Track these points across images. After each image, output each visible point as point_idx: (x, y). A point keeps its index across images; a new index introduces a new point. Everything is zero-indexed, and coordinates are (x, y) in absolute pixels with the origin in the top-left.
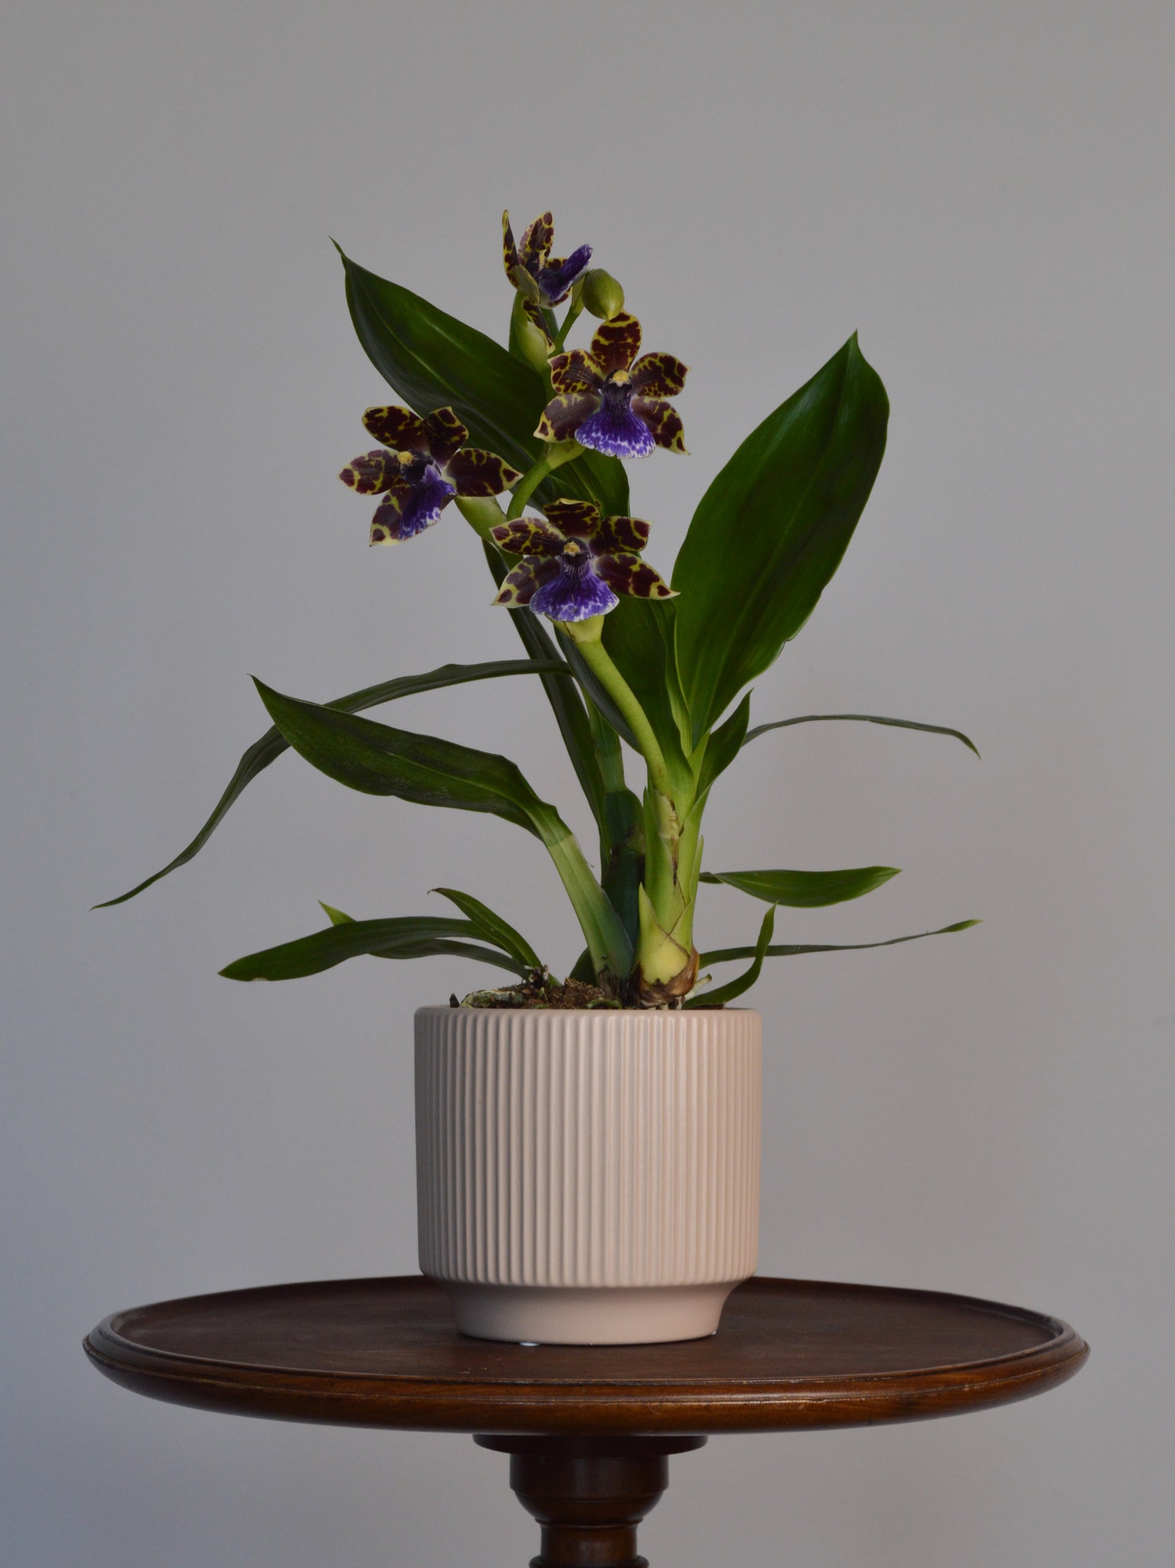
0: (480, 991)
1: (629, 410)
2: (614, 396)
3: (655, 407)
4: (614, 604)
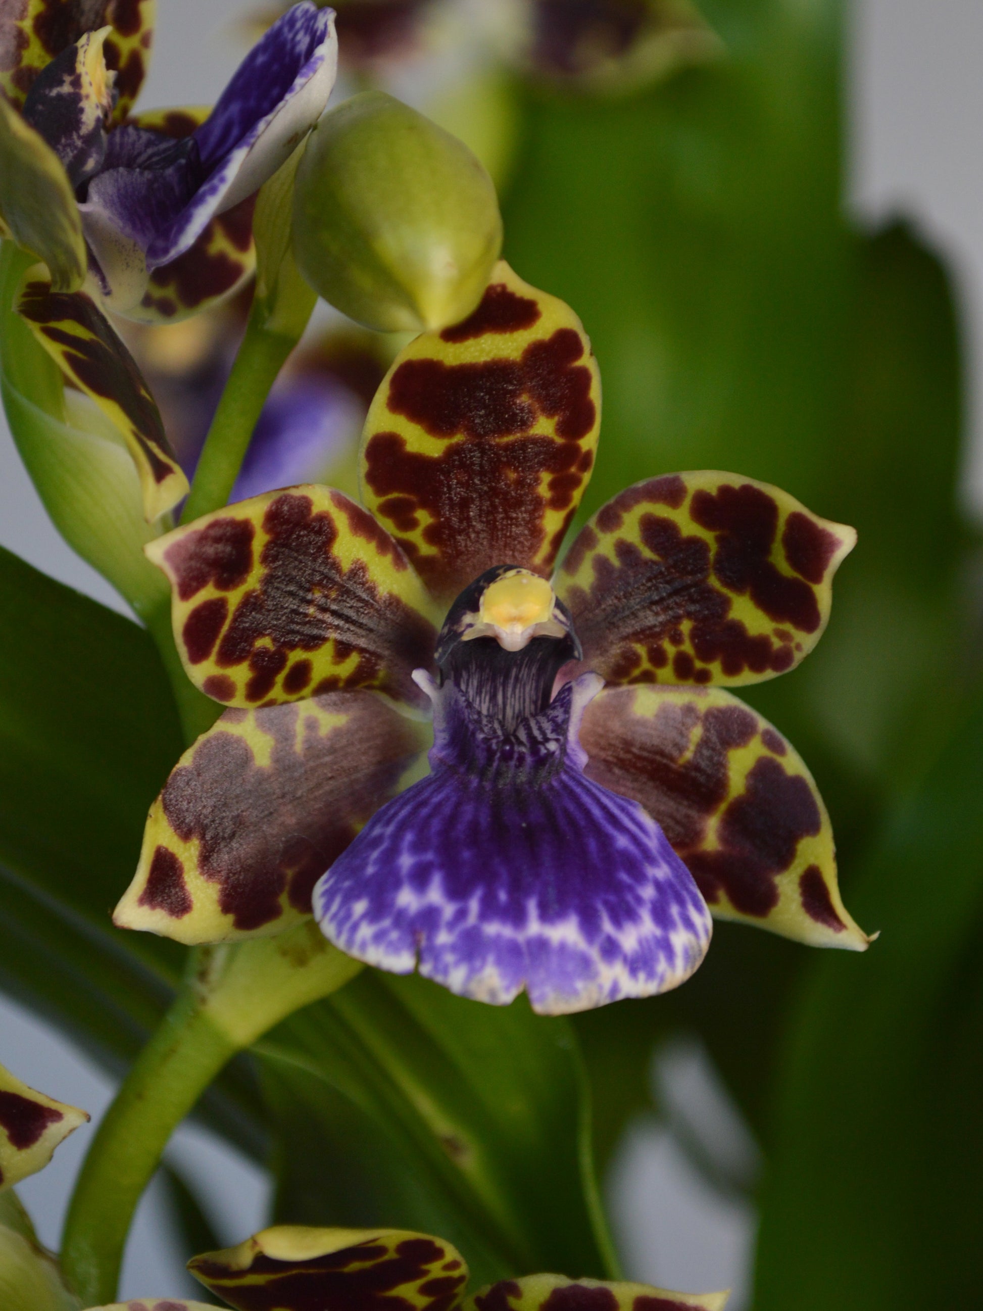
1: (571, 761)
2: (493, 698)
3: (682, 734)
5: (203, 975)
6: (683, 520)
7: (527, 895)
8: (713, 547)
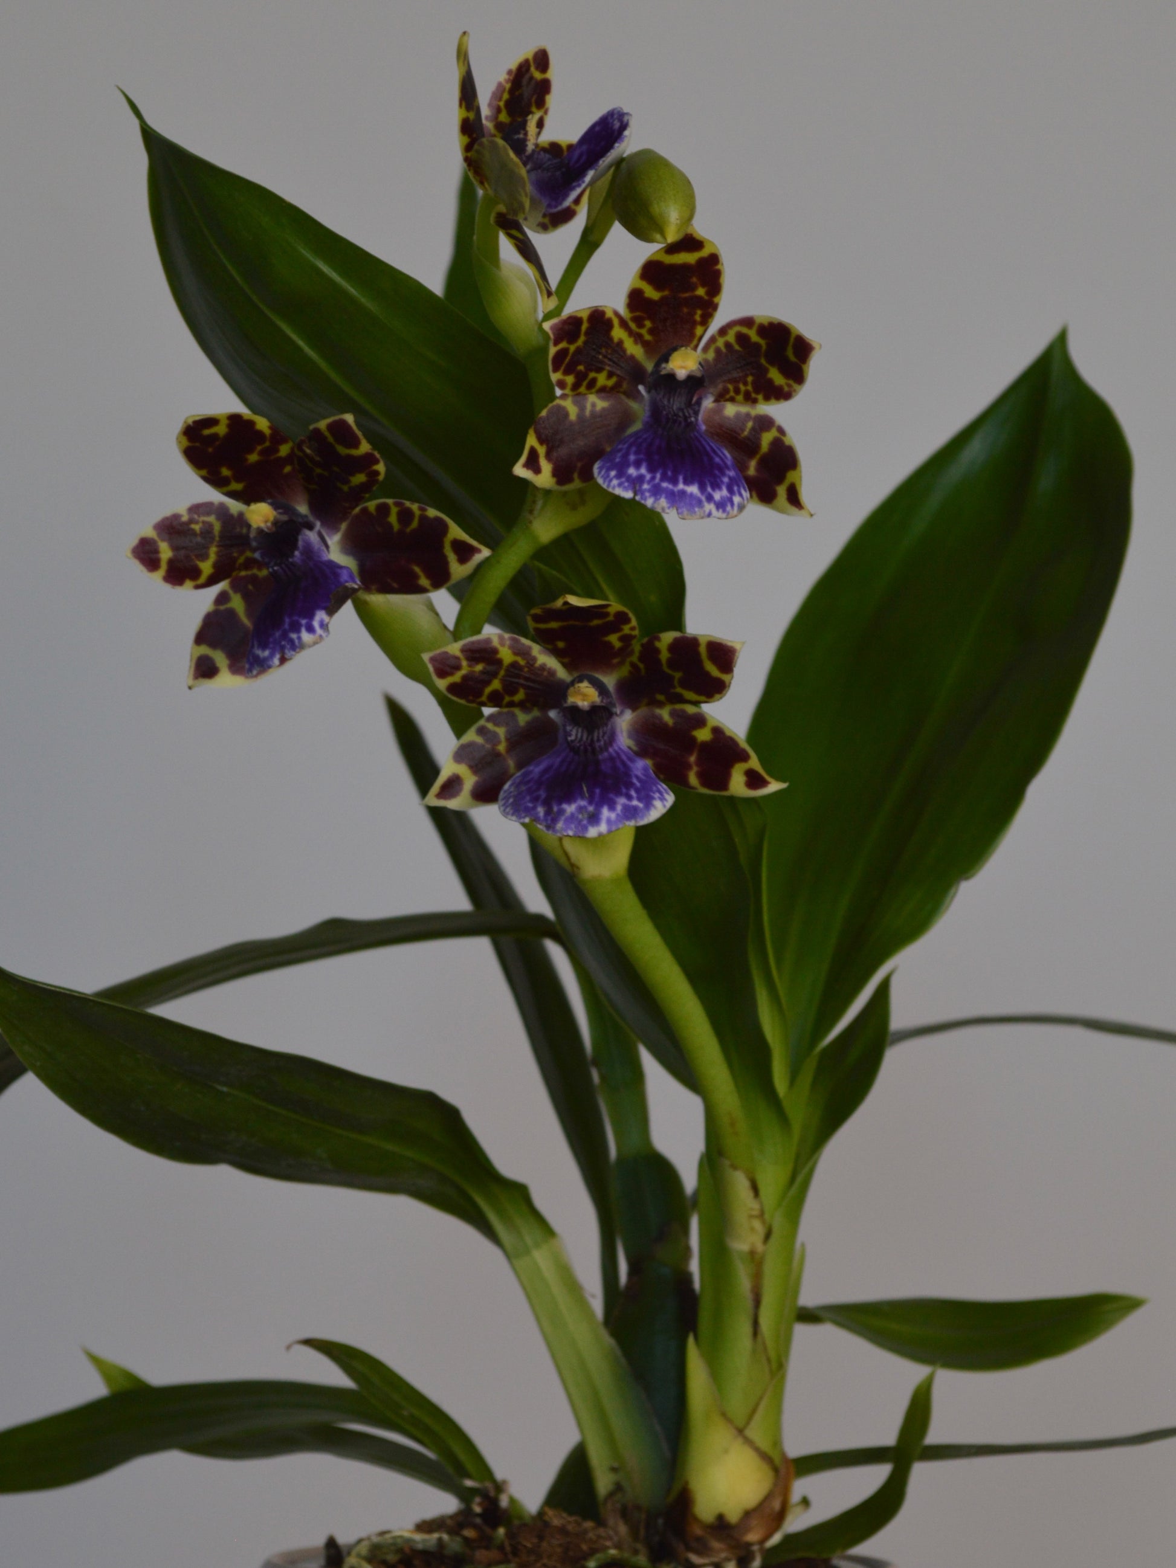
0: (382, 1533)
1: (699, 428)
2: (669, 401)
3: (744, 425)
4: (665, 803)
6: (753, 335)
7: (679, 474)
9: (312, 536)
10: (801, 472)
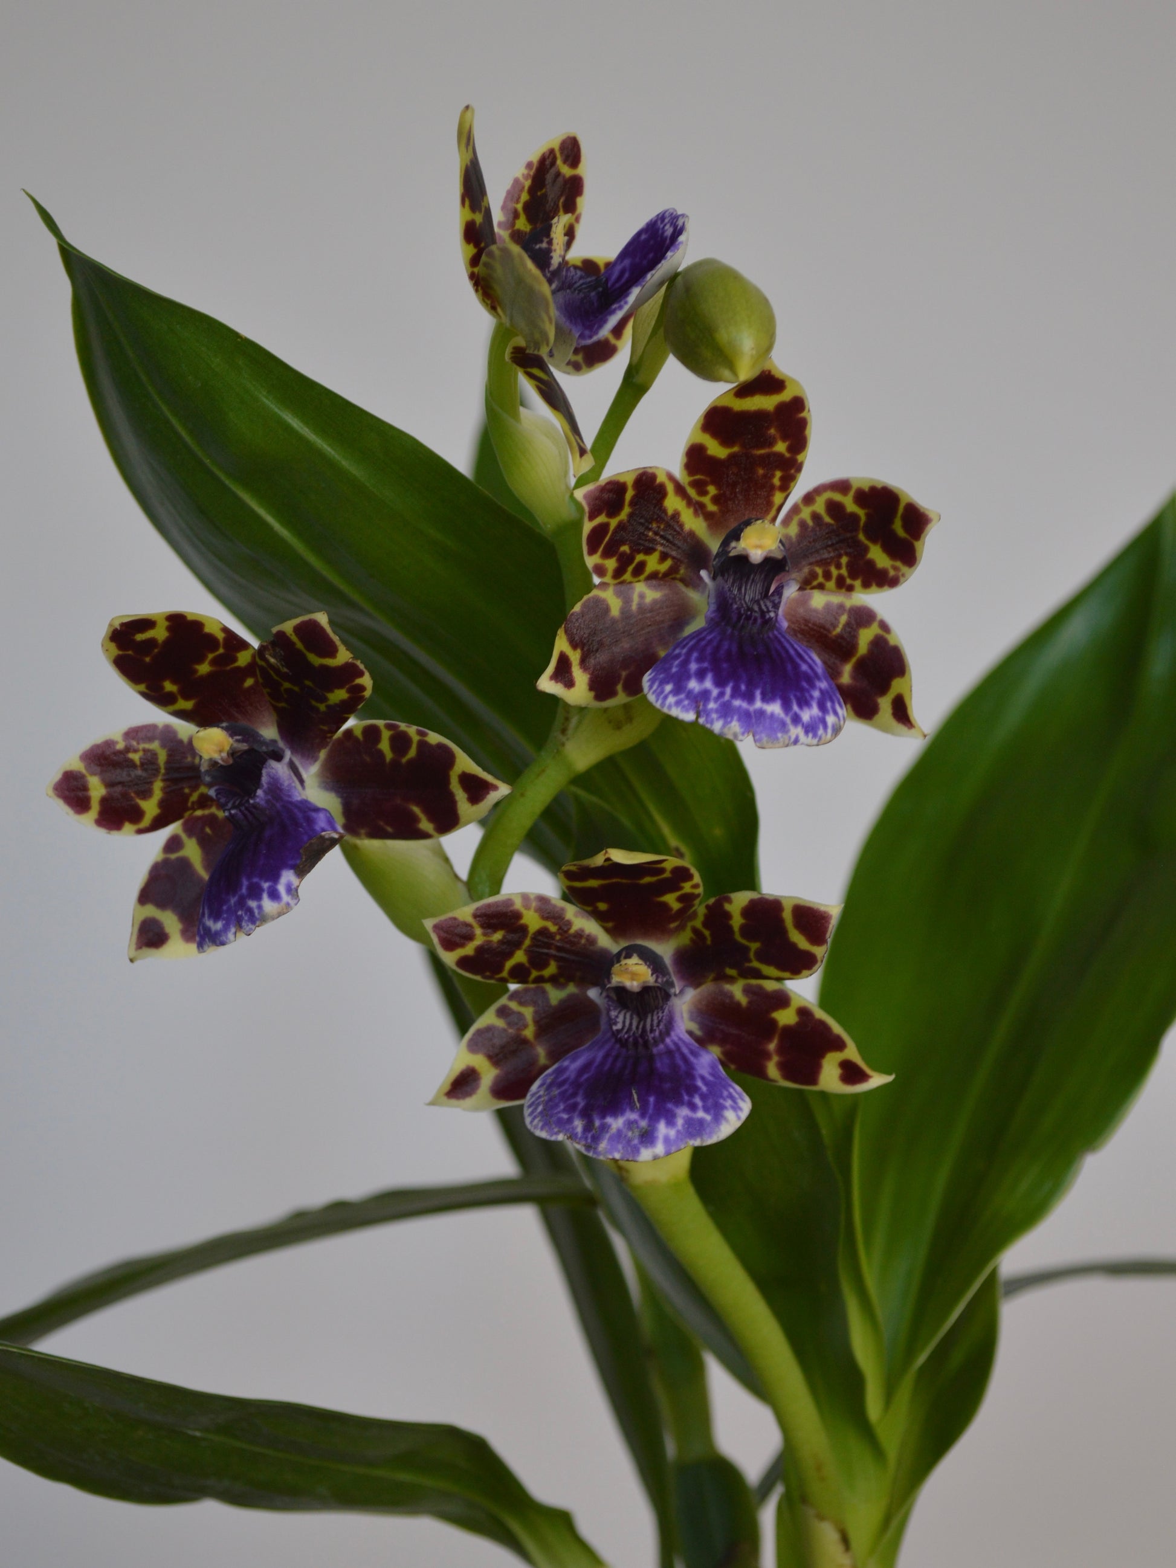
1: (780, 625)
2: (740, 589)
3: (836, 619)
4: (740, 1113)
5: (564, 731)
6: (849, 504)
7: (756, 688)
8: (863, 519)
9: (279, 769)
10: (911, 680)
